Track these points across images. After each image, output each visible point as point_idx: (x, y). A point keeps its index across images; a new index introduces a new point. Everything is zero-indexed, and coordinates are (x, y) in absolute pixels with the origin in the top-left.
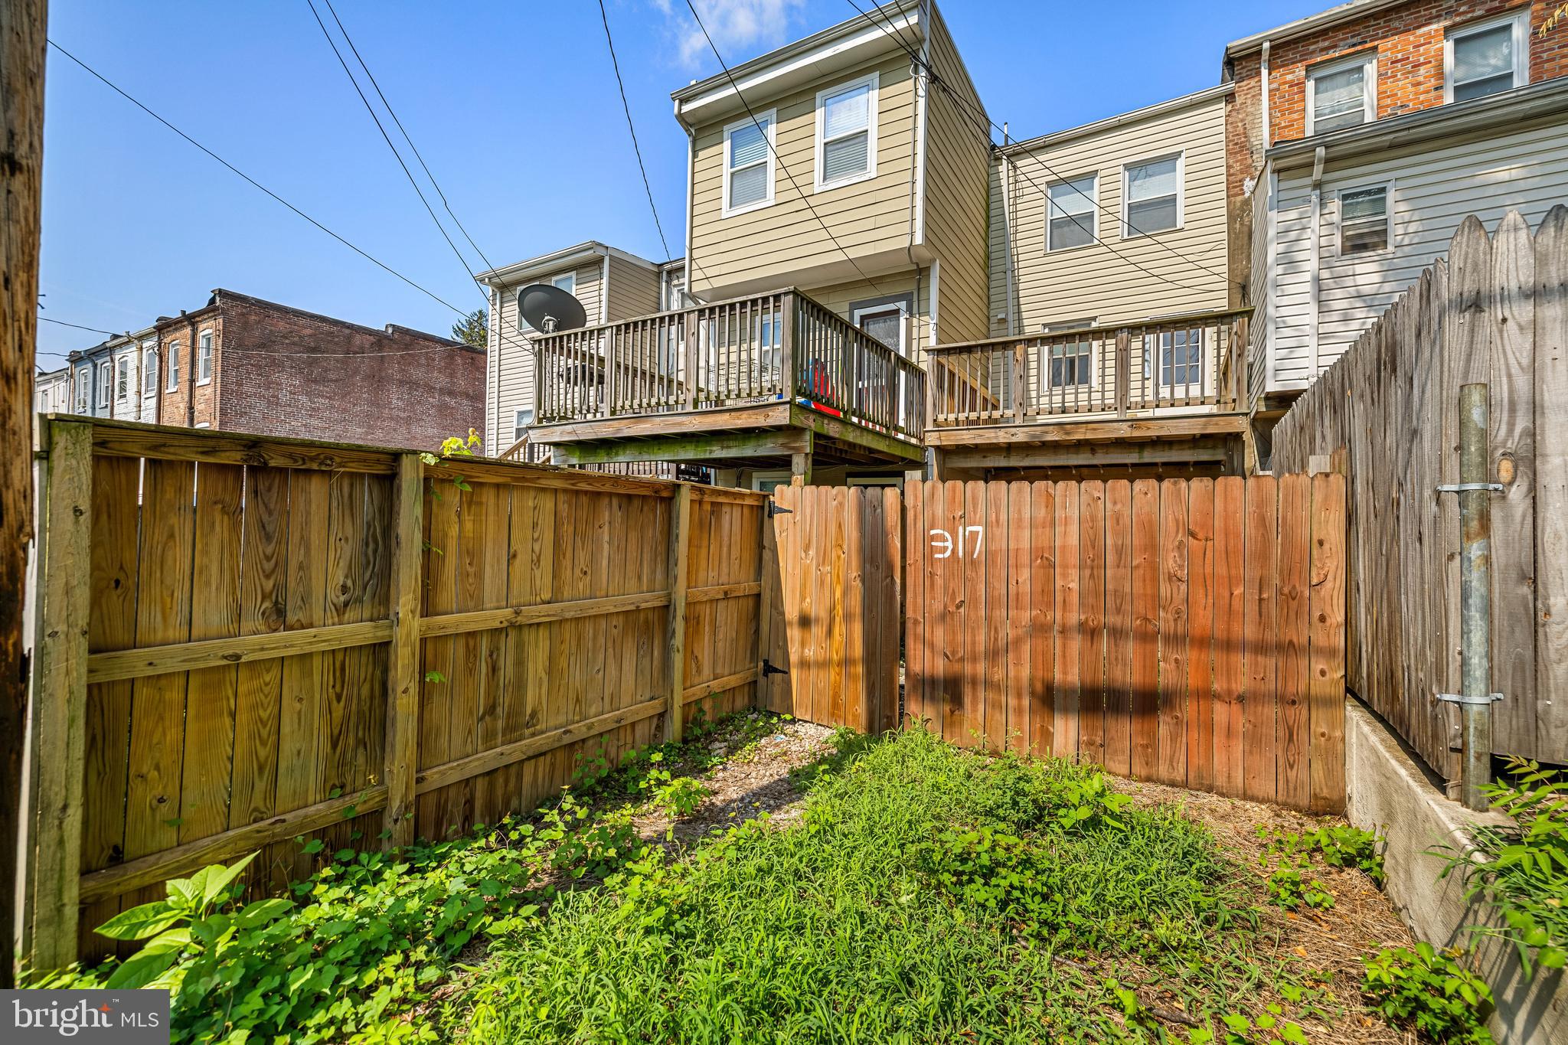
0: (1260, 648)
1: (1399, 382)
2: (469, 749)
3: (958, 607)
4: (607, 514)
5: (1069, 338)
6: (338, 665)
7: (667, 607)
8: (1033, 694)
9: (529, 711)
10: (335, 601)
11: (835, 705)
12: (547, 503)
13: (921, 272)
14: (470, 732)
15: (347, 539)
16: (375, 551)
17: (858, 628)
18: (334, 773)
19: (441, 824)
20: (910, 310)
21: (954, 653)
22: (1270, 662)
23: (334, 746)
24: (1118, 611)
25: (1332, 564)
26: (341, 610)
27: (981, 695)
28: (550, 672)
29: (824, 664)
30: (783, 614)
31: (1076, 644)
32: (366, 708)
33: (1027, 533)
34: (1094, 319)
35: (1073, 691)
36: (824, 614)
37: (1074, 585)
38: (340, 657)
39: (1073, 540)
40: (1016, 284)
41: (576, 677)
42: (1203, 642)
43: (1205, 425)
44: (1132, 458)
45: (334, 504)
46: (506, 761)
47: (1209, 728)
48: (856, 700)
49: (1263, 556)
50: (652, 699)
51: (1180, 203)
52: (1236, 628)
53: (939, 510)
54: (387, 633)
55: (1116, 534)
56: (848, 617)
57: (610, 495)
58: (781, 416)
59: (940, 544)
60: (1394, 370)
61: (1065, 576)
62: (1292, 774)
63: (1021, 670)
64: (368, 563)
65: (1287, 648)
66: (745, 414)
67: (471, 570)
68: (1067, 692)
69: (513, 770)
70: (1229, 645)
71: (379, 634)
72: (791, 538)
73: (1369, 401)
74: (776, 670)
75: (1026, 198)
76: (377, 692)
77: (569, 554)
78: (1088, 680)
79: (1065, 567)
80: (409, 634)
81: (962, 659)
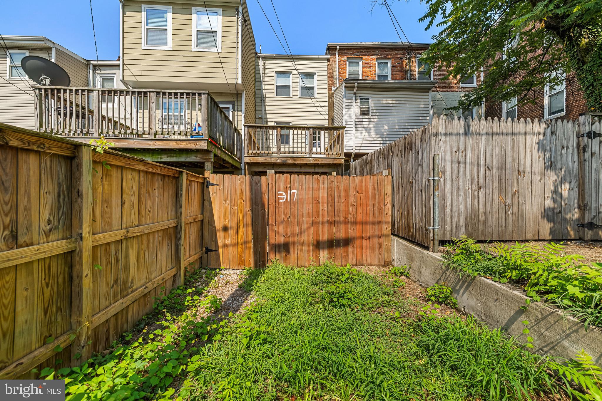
0: (373, 223)
1: (413, 152)
2: (107, 303)
3: (288, 219)
4: (157, 183)
5: (283, 128)
6: (47, 266)
7: (176, 227)
8: (313, 245)
9: (130, 280)
10: (45, 229)
11: (240, 260)
12: (135, 176)
13: (237, 94)
14: (108, 294)
15: (50, 193)
16: (64, 200)
17: (250, 230)
18: (45, 329)
19: (96, 345)
20: (233, 108)
21: (287, 235)
22: (375, 227)
23: (45, 314)
24: (338, 216)
25: (389, 200)
26: (47, 234)
27: (296, 247)
28: (138, 260)
29: (236, 244)
30: (215, 227)
31: (326, 228)
32: (61, 289)
33: (311, 192)
34: (291, 122)
35: (325, 242)
36: (234, 225)
37: (326, 209)
38: (47, 262)
39: (326, 195)
40: (265, 106)
41: (147, 261)
42: (361, 223)
43: (333, 161)
44: (312, 170)
45: (43, 172)
46: (125, 306)
47: (361, 247)
48: (250, 257)
49: (374, 198)
50: (172, 268)
51: (315, 89)
52: (368, 218)
53: (281, 185)
54: (74, 245)
55: (338, 192)
56: (245, 226)
57: (158, 174)
58: (203, 145)
59: (282, 197)
60: (411, 149)
61: (323, 206)
62: (380, 257)
63: (309, 237)
64: (61, 207)
65: (379, 223)
66: (184, 143)
67: (107, 210)
68: (324, 242)
69: (124, 312)
70: (366, 223)
71: (70, 246)
72: (218, 196)
73: (400, 156)
74: (212, 251)
75: (268, 75)
76: (66, 280)
77: (144, 203)
78: (330, 238)
79: (323, 203)
80: (87, 245)
81: (289, 237)
